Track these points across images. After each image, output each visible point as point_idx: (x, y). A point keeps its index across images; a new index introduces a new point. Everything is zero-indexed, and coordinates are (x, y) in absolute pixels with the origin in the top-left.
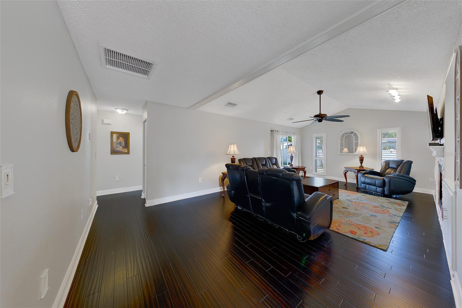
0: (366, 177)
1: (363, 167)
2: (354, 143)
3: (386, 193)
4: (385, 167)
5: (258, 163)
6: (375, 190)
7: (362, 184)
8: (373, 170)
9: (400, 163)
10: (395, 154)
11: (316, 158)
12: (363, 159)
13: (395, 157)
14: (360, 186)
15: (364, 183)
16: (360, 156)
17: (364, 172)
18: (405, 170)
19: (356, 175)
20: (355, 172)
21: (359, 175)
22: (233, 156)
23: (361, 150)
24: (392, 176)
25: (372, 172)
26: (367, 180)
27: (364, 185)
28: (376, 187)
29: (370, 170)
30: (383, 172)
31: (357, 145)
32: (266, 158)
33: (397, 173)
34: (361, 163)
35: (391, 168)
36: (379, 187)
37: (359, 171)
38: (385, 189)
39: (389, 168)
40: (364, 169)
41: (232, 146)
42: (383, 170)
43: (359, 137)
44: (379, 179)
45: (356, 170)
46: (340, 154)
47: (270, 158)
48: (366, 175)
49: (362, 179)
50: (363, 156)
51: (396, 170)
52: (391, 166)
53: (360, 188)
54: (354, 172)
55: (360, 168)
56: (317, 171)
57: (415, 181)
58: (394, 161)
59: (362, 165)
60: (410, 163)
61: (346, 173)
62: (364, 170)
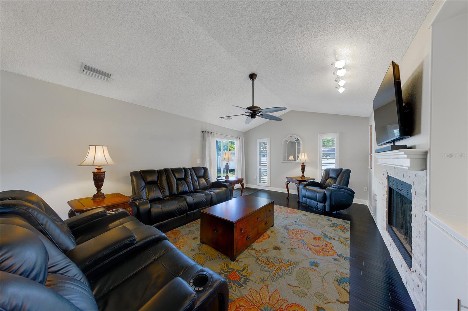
0: (307, 189)
1: (304, 177)
2: (296, 149)
3: (327, 209)
4: (325, 177)
5: (170, 176)
6: (316, 206)
7: (303, 198)
8: (314, 180)
9: (339, 172)
10: (334, 162)
11: (260, 167)
12: (305, 168)
13: (334, 165)
14: (301, 201)
15: (305, 197)
16: (302, 164)
17: (306, 183)
18: (344, 181)
19: (297, 187)
20: (297, 184)
21: (301, 187)
22: (97, 169)
23: (303, 157)
24: (333, 188)
25: (313, 183)
26: (308, 194)
27: (305, 199)
28: (317, 202)
29: (311, 181)
30: (323, 183)
31: (299, 152)
32: (189, 169)
33: (337, 185)
34: (303, 172)
35: (331, 178)
36: (320, 202)
37: (300, 182)
38: (326, 204)
39: (329, 177)
40: (306, 179)
41: (99, 149)
42: (323, 180)
43: (301, 143)
44: (321, 192)
45: (297, 180)
46: (283, 163)
47: (195, 169)
48: (307, 187)
49: (303, 192)
50: (304, 164)
51: (336, 181)
52: (331, 175)
53: (301, 202)
54: (295, 183)
55: (301, 179)
56: (262, 181)
57: (353, 193)
58: (334, 170)
59: (303, 174)
60: (348, 172)
61: (288, 184)
62: (305, 181)
